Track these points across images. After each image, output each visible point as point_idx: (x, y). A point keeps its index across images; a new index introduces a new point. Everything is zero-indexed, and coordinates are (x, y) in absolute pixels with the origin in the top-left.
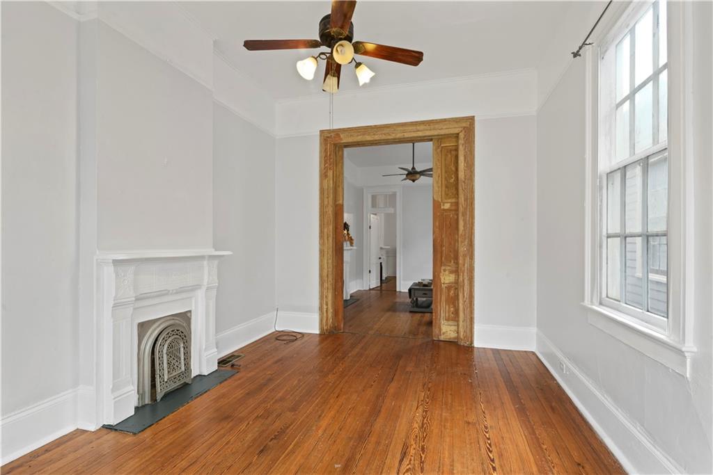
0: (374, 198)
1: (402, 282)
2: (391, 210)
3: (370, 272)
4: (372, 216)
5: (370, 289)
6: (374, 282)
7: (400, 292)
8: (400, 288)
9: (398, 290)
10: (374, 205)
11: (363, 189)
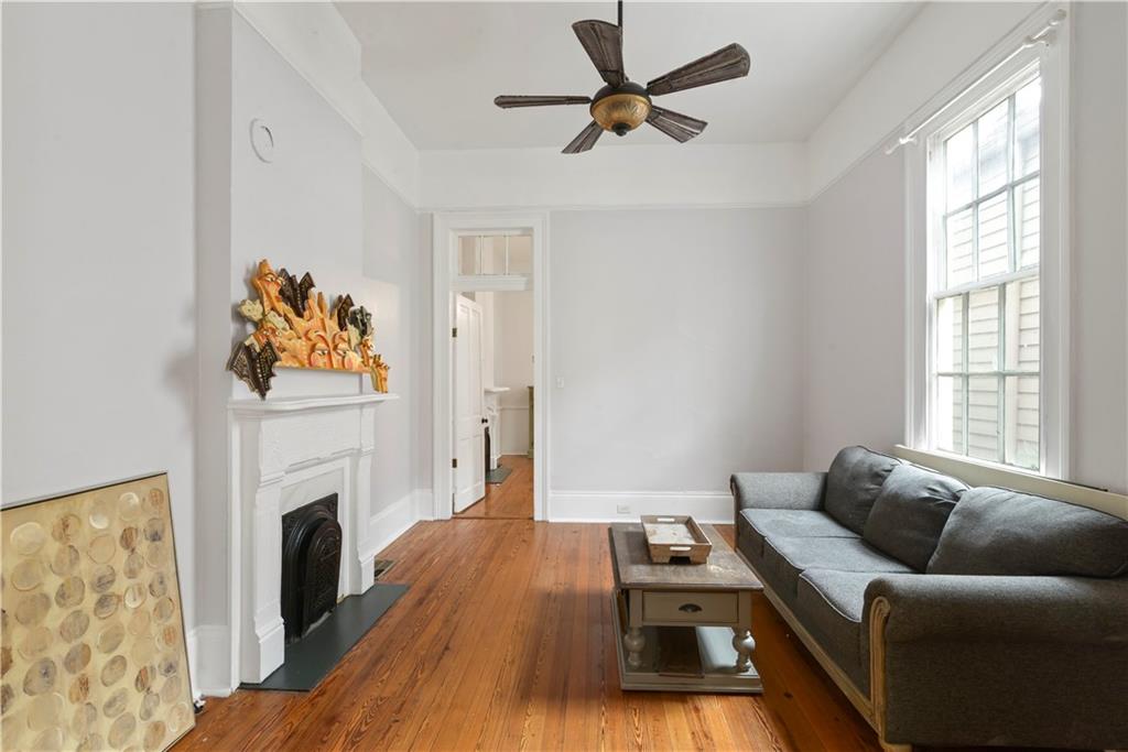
0: (467, 244)
1: (550, 494)
2: (518, 283)
3: (455, 463)
4: (461, 300)
5: (456, 517)
6: (467, 488)
7: (545, 523)
8: (544, 511)
9: (538, 517)
10: (467, 267)
11: (432, 215)
